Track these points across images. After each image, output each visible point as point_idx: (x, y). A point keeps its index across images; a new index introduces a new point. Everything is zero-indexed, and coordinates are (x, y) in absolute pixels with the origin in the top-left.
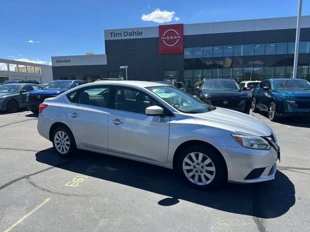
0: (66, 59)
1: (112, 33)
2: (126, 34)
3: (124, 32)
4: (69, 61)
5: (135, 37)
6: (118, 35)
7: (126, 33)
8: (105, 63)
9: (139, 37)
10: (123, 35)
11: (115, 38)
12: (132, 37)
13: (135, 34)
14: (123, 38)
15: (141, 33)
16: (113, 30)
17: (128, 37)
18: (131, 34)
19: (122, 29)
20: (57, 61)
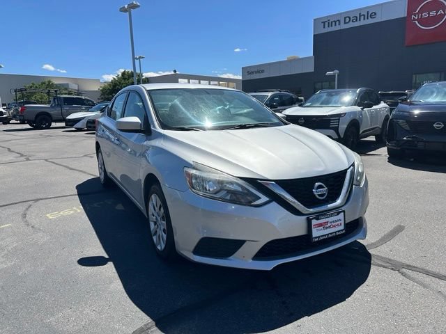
0: (260, 69)
1: (325, 22)
2: (347, 20)
3: (345, 18)
4: (263, 71)
5: (362, 22)
6: (334, 23)
7: (347, 17)
8: (312, 69)
9: (370, 21)
10: (342, 22)
11: (330, 29)
12: (357, 24)
13: (362, 17)
14: (343, 26)
15: (373, 15)
16: (327, 17)
17: (351, 25)
18: (356, 19)
19: (341, 14)
20: (248, 72)
